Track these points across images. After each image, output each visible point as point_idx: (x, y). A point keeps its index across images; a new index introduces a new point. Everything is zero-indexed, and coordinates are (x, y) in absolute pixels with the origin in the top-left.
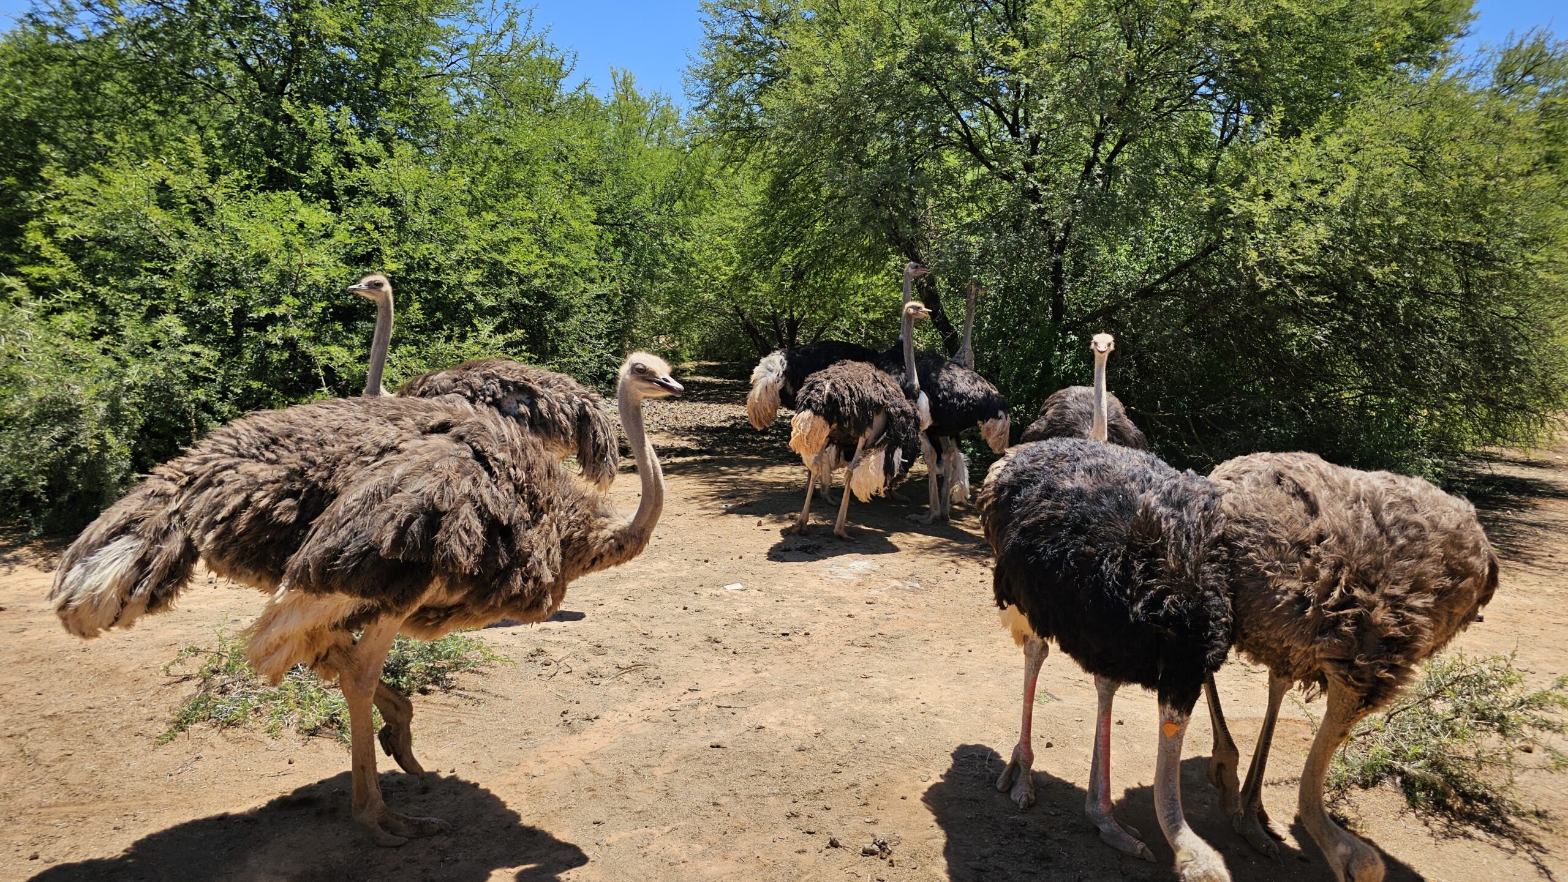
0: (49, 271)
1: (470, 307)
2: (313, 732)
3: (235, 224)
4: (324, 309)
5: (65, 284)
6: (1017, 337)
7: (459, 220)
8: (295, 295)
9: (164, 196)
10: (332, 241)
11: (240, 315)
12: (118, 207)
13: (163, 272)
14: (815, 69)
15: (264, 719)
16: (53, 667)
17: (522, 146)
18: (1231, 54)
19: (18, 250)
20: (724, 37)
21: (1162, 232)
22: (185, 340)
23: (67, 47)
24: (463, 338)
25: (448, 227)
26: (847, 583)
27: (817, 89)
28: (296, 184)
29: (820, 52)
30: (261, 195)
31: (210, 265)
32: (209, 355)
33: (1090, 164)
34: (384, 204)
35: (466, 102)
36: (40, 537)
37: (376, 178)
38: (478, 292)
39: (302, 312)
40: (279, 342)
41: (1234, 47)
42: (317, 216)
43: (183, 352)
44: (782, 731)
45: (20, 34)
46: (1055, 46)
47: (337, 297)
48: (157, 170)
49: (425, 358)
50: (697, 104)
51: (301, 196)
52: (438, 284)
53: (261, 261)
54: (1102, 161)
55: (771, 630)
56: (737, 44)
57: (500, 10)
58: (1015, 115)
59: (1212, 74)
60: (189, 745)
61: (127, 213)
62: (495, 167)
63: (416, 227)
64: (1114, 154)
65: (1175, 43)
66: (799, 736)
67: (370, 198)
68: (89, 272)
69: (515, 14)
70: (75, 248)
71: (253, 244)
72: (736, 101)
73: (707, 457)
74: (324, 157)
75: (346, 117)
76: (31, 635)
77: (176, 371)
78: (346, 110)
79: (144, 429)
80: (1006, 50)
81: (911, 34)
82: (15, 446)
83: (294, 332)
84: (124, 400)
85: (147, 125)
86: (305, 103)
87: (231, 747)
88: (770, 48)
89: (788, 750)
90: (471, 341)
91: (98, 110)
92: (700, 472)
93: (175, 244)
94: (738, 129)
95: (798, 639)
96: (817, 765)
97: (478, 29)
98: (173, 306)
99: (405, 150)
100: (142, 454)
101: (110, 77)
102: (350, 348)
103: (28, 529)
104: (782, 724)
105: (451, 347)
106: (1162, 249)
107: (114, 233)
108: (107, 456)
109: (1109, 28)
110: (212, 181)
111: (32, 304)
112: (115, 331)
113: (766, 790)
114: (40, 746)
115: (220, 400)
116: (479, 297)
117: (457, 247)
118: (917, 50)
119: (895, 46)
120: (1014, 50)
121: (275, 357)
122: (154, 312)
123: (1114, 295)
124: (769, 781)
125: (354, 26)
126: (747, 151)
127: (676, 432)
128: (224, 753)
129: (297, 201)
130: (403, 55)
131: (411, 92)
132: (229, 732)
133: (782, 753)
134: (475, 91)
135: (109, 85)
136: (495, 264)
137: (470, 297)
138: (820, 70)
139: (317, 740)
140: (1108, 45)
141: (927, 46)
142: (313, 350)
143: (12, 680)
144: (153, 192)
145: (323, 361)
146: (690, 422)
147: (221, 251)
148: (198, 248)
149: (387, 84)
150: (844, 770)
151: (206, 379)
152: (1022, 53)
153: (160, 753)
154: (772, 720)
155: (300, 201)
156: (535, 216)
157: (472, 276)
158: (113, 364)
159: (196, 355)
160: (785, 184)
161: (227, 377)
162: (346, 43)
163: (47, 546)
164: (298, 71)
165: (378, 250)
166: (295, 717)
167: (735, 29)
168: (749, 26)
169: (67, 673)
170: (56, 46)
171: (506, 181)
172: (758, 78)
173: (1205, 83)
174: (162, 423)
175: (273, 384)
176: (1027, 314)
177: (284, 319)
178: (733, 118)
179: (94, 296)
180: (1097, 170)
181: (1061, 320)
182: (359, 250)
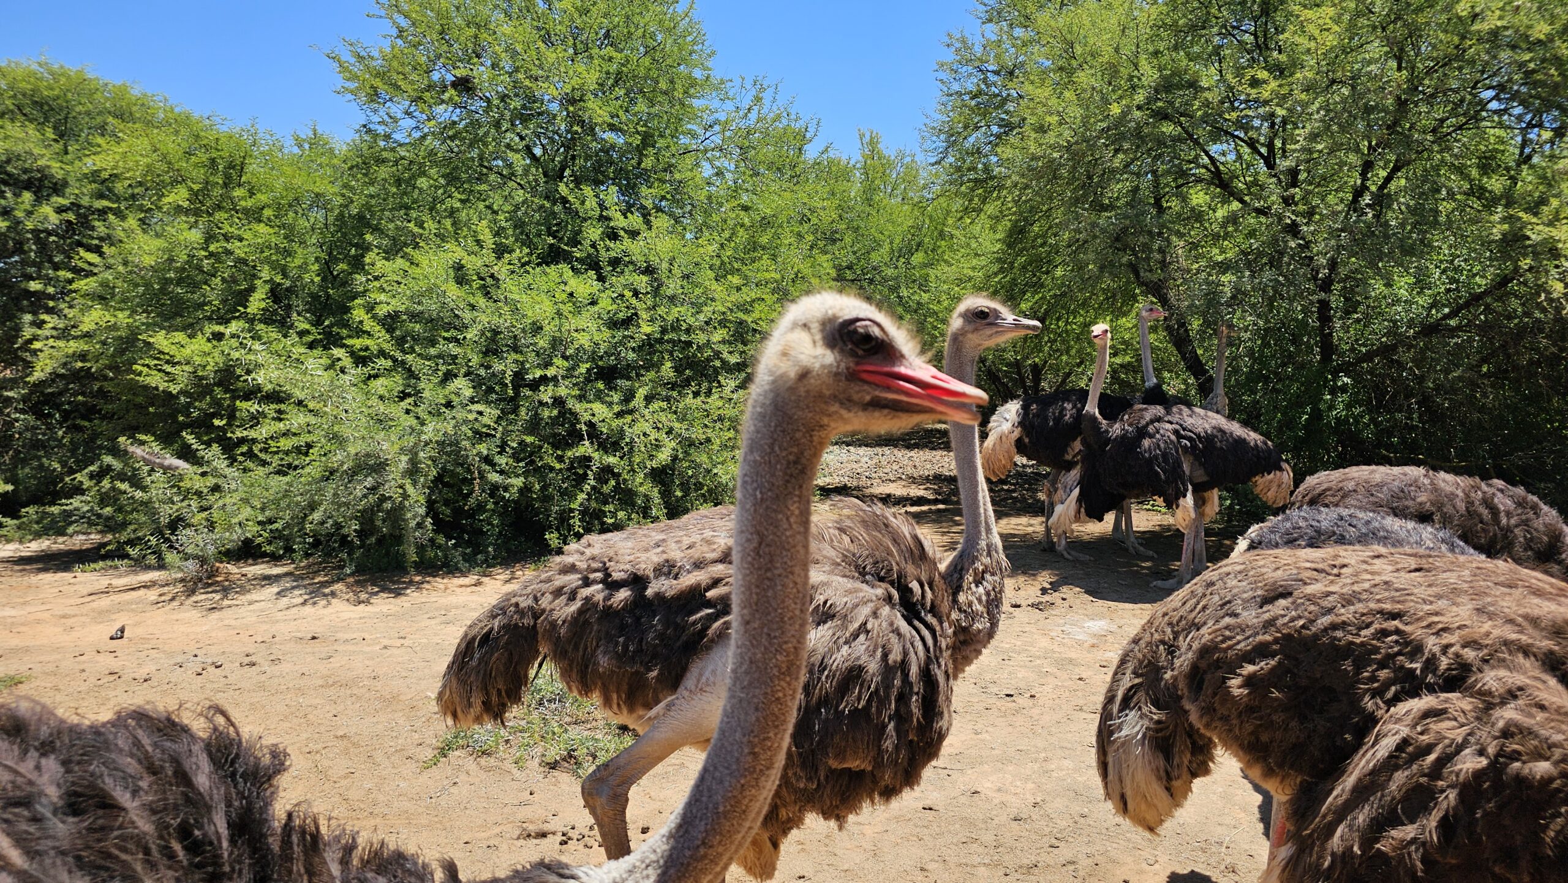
0: (368, 342)
1: (718, 363)
2: (553, 766)
3: (516, 297)
4: (588, 370)
5: (382, 353)
6: (1280, 380)
7: (707, 283)
8: (565, 358)
9: (460, 275)
10: (596, 308)
11: (519, 376)
12: (423, 285)
13: (457, 341)
14: (1048, 119)
15: (513, 751)
16: (349, 692)
17: (768, 211)
18: (1522, 65)
19: (346, 325)
20: (959, 94)
21: (1452, 262)
22: (472, 401)
23: (393, 150)
24: (709, 393)
25: (698, 291)
26: (1080, 643)
27: (1051, 138)
28: (567, 258)
29: (1053, 101)
30: (538, 269)
31: (496, 332)
32: (491, 413)
33: (1358, 193)
34: (643, 273)
35: (717, 174)
36: (352, 574)
37: (635, 248)
38: (724, 349)
39: (570, 373)
40: (550, 401)
41: (1527, 57)
42: (584, 285)
43: (470, 411)
44: (998, 798)
45: (358, 142)
46: (1310, 75)
47: (601, 358)
48: (455, 252)
49: (675, 413)
50: (933, 160)
51: (573, 269)
52: (689, 344)
53: (537, 329)
54: (1373, 188)
55: (994, 689)
56: (972, 99)
57: (748, 87)
58: (1270, 146)
59: (1501, 88)
60: (449, 771)
61: (430, 290)
62: (741, 232)
63: (669, 292)
64: (1388, 179)
65: (1456, 57)
66: (1016, 805)
67: (631, 267)
68: (400, 342)
69: (762, 89)
70: (390, 322)
71: (530, 314)
72: (973, 154)
73: (941, 506)
74: (593, 232)
75: (612, 194)
76: (336, 662)
77: (464, 428)
78: (614, 189)
79: (438, 479)
80: (1255, 83)
81: (1149, 74)
82: (335, 495)
83: (562, 391)
84: (421, 454)
85: (452, 213)
86: (578, 186)
87: (483, 775)
88: (1005, 101)
89: (1003, 819)
90: (716, 396)
91: (415, 201)
92: (934, 521)
93: (467, 316)
94: (976, 181)
95: (1023, 701)
96: (1034, 837)
97: (729, 106)
98: (463, 371)
99: (661, 222)
100: (435, 502)
101: (424, 174)
102: (610, 405)
103: (344, 566)
104: (999, 790)
105: (699, 400)
106: (1452, 280)
107: (420, 308)
108: (407, 503)
109: (1376, 48)
110: (499, 258)
111: (353, 372)
112: (418, 393)
113: (977, 860)
114: (330, 763)
115: (500, 453)
116: (725, 355)
117: (705, 309)
118: (1157, 91)
119: (1134, 88)
120: (1265, 82)
121: (546, 413)
122: (449, 376)
123: (1392, 332)
124: (981, 850)
125: (621, 113)
126: (984, 202)
127: (913, 480)
128: (477, 781)
129: (568, 273)
130: (661, 136)
131: (669, 168)
132: (483, 761)
133: (996, 821)
134: (726, 164)
135: (424, 179)
136: (741, 323)
137: (717, 354)
138: (1054, 119)
139: (556, 773)
140: (1372, 67)
141: (1167, 86)
142: (578, 407)
143: (317, 701)
144: (451, 271)
145: (586, 417)
146: (929, 470)
147: (504, 321)
148: (484, 319)
149: (648, 163)
150: (1062, 844)
151: (488, 435)
152: (1273, 84)
153: (426, 774)
154: (989, 785)
155: (571, 273)
156: (778, 276)
157: (718, 336)
158: (414, 422)
159: (480, 413)
160: (1022, 231)
161: (506, 432)
162: (612, 128)
163: (357, 582)
164: (573, 158)
165: (636, 314)
166: (538, 750)
167: (971, 85)
168: (985, 80)
169: (359, 698)
170: (385, 150)
171: (753, 246)
172: (995, 129)
173: (1496, 97)
174: (453, 474)
175: (543, 439)
176: (1291, 356)
177: (555, 379)
178: (969, 170)
179: (403, 362)
180: (1367, 199)
181: (1332, 360)
182: (621, 315)
